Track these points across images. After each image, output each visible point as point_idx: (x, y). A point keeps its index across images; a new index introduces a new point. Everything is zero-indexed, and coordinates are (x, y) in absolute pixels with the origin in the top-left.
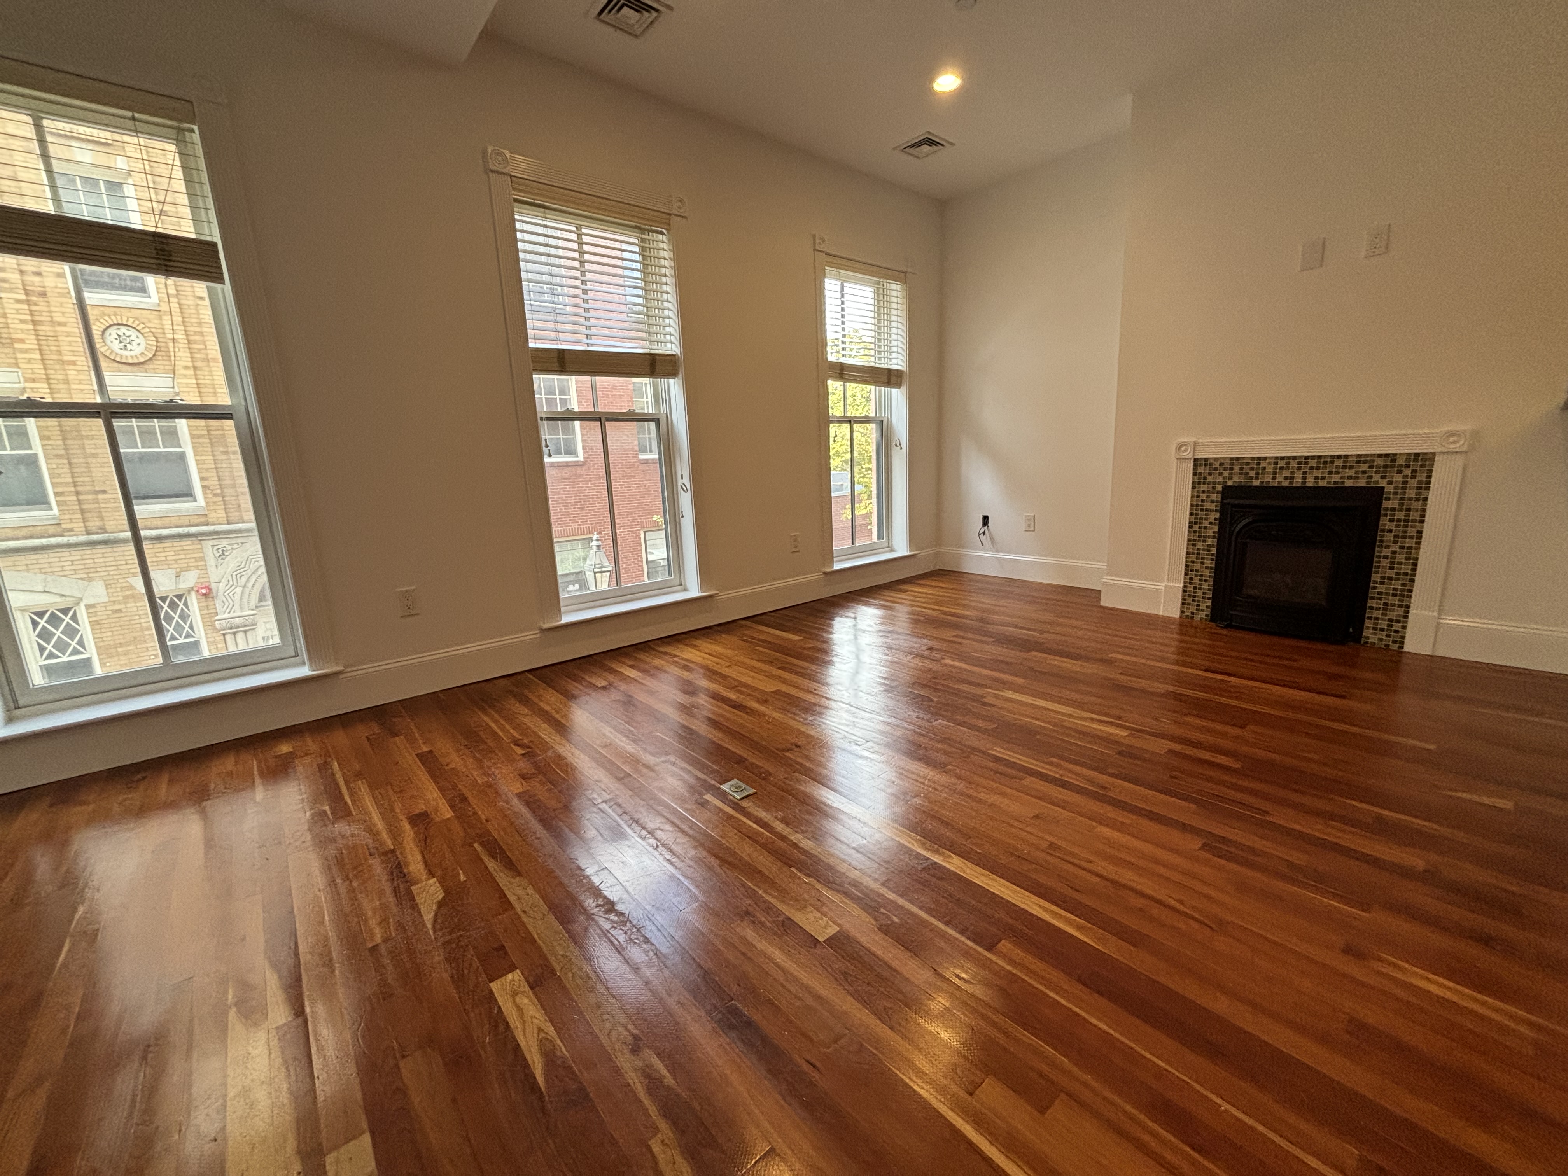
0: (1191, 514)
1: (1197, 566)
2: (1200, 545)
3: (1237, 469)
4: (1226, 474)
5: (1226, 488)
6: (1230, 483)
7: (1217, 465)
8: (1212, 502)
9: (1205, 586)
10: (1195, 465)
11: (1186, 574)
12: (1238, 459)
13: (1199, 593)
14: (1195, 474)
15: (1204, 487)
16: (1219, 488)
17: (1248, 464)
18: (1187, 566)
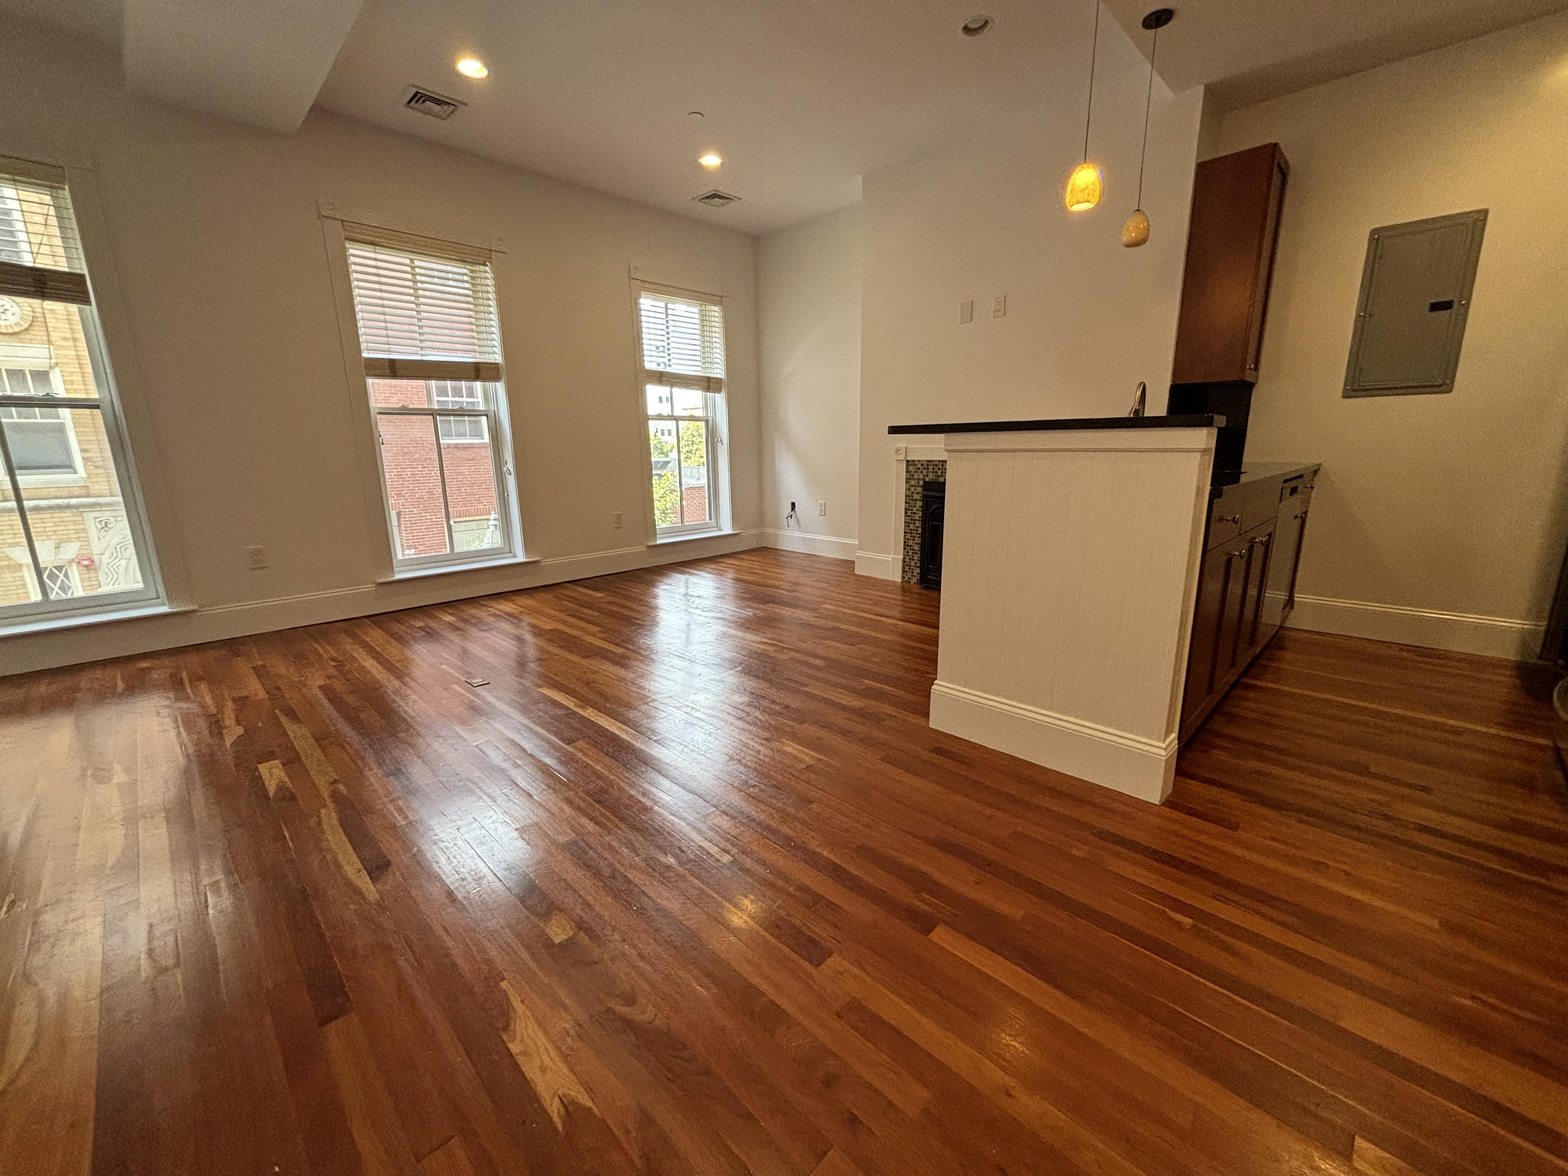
0: (906, 503)
1: (911, 543)
2: (912, 526)
3: (931, 468)
4: (925, 472)
5: (925, 482)
6: (927, 479)
7: (919, 466)
8: (918, 493)
9: (916, 557)
10: (907, 466)
11: (905, 549)
12: (931, 461)
13: (913, 564)
14: (907, 472)
15: (913, 482)
16: (921, 483)
17: (936, 465)
18: (905, 542)
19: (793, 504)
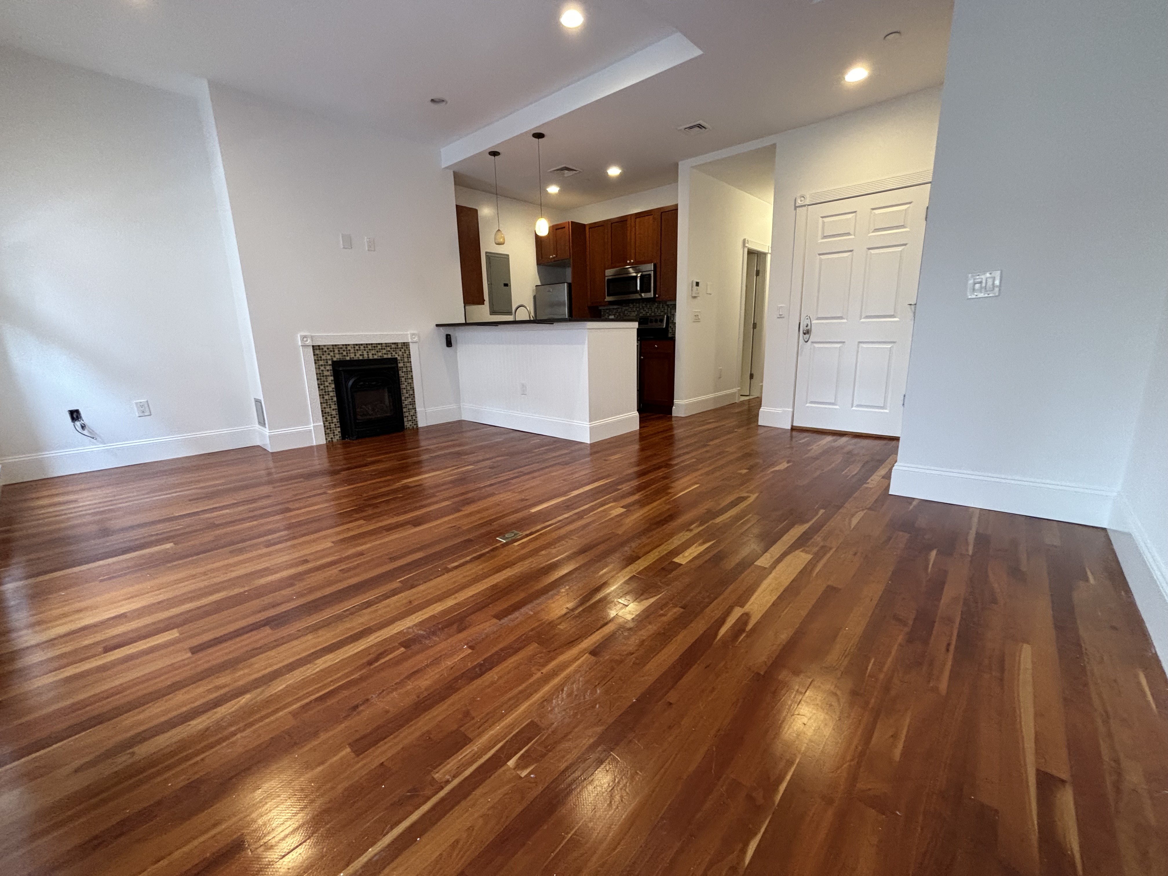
0: (318, 379)
1: (328, 410)
2: (326, 397)
3: (336, 351)
4: (332, 354)
5: (333, 362)
6: (335, 359)
7: (325, 349)
8: (328, 370)
9: (335, 420)
10: (313, 350)
11: (323, 416)
12: (336, 345)
13: (333, 425)
14: (314, 355)
15: (321, 363)
16: (330, 362)
17: (341, 348)
18: (322, 411)
19: (75, 415)
